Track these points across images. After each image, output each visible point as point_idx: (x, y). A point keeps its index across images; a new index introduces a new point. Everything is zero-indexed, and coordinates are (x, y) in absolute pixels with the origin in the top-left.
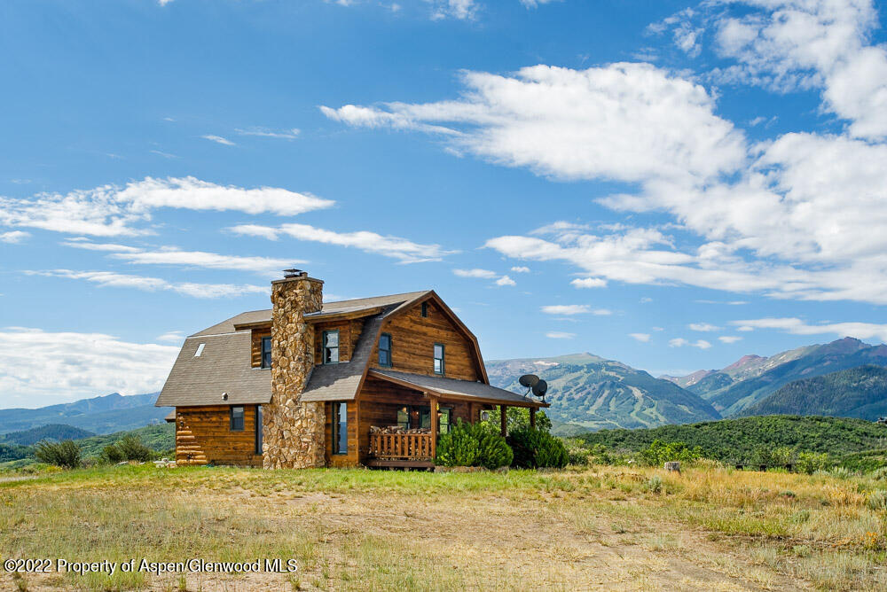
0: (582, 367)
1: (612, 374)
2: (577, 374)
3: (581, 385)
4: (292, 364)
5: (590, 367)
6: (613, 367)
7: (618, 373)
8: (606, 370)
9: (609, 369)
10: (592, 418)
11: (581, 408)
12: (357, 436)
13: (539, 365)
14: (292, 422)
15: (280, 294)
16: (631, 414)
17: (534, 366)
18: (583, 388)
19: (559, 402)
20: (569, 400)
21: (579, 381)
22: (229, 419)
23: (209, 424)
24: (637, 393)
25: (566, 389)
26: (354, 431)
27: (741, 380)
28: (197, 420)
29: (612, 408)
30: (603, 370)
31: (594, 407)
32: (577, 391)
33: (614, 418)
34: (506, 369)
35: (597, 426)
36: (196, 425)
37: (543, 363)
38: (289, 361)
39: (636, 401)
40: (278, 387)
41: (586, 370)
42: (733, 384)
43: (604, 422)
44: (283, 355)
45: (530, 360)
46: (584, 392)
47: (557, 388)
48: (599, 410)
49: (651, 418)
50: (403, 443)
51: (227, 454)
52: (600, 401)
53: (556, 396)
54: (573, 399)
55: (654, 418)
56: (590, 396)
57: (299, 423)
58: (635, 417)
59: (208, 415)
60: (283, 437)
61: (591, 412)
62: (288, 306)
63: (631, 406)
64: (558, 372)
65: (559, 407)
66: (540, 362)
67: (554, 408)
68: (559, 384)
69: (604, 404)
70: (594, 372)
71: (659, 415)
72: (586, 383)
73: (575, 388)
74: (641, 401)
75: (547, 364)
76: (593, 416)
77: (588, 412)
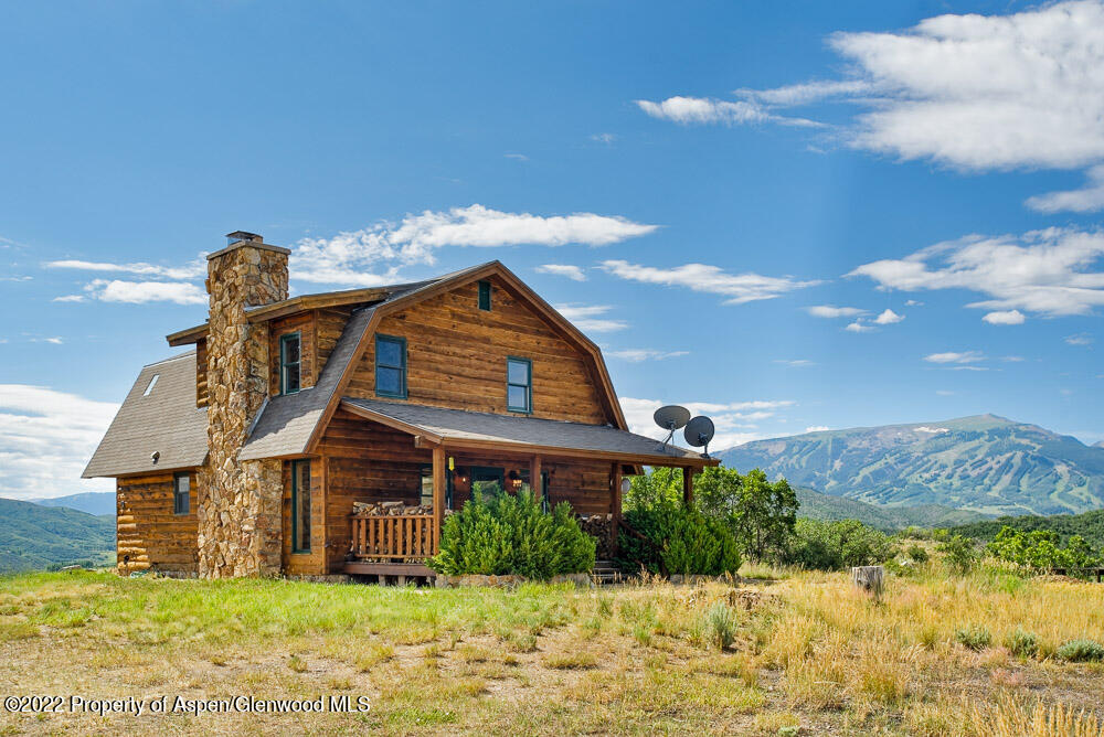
0: (982, 434)
1: (1024, 442)
2: (975, 443)
3: (980, 457)
5: (993, 433)
6: (1026, 433)
7: (1033, 440)
8: (1016, 437)
9: (1020, 435)
10: (995, 502)
11: (978, 488)
13: (922, 432)
16: (1052, 496)
17: (913, 433)
18: (983, 462)
19: (948, 482)
20: (964, 477)
21: (977, 452)
24: (1059, 466)
25: (959, 463)
29: (1024, 488)
30: (1012, 437)
31: (998, 488)
32: (974, 466)
33: (1026, 502)
34: (876, 439)
35: (1001, 513)
37: (927, 430)
39: (1058, 478)
40: (214, 436)
41: (987, 437)
43: (1012, 507)
45: (909, 427)
46: (985, 467)
47: (945, 462)
48: (1006, 490)
49: (1081, 500)
52: (1007, 479)
53: (944, 474)
54: (969, 476)
55: (1085, 500)
56: (992, 473)
58: (1056, 499)
61: (994, 493)
63: (1052, 486)
64: (948, 441)
65: (948, 488)
66: (922, 429)
67: (941, 489)
68: (948, 457)
69: (1012, 483)
70: (998, 440)
71: (1091, 496)
72: (987, 455)
73: (971, 462)
74: (1066, 478)
75: (932, 431)
76: (995, 499)
77: (989, 493)
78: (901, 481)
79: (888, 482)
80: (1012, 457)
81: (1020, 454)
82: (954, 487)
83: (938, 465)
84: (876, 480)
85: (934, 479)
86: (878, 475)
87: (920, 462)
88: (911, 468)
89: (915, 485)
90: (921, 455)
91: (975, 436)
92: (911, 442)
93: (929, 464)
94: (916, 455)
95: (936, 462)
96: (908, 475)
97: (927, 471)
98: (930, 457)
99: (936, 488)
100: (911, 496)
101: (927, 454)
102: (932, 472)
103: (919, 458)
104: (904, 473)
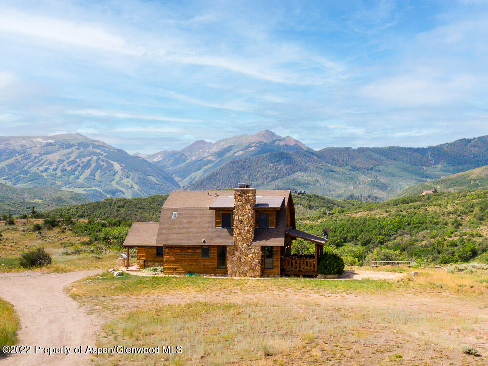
0: (73, 145)
1: (97, 151)
2: (69, 150)
3: (72, 159)
4: (246, 228)
5: (80, 145)
6: (98, 146)
7: (103, 150)
8: (93, 148)
9: (95, 147)
10: (81, 186)
11: (72, 177)
12: (279, 261)
13: (37, 142)
14: (247, 255)
15: (239, 195)
16: (112, 183)
17: (33, 142)
18: (74, 162)
19: (54, 172)
20: (63, 170)
21: (71, 156)
22: (200, 251)
23: (186, 253)
24: (117, 166)
25: (60, 161)
26: (277, 259)
27: (194, 158)
28: (178, 251)
29: (97, 178)
30: (91, 148)
31: (83, 177)
32: (70, 163)
33: (99, 186)
34: (9, 144)
35: (85, 192)
36: (177, 253)
37: (41, 140)
38: (245, 227)
39: (116, 173)
40: (238, 238)
41: (76, 147)
42: (188, 161)
43: (90, 189)
44: (241, 223)
45: (29, 138)
46: (75, 165)
47: (52, 160)
48: (87, 179)
49: (128, 186)
50: (300, 264)
51: (199, 268)
52: (88, 172)
53: (52, 168)
54: (66, 170)
55: (130, 186)
56: (79, 168)
57: (251, 255)
58: (115, 185)
59: (186, 249)
60: (240, 262)
61: (81, 180)
62: (244, 201)
63: (112, 177)
64: (53, 148)
65: (54, 176)
66: (38, 140)
67: (50, 177)
68: (54, 157)
69: (91, 175)
70: (83, 149)
71: (133, 184)
72: (77, 158)
73: (67, 161)
74: (120, 172)
75: (44, 141)
76: (82, 184)
77: (77, 180)
78: (25, 171)
79: (17, 172)
80: (91, 160)
81: (95, 158)
82: (57, 176)
83: (47, 162)
84: (10, 170)
85: (46, 170)
86: (11, 167)
87: (37, 160)
88: (32, 163)
89: (33, 174)
90: (37, 155)
91: (69, 146)
92: (31, 147)
93: (42, 162)
94: (35, 155)
95: (47, 160)
96: (30, 167)
97: (41, 165)
98: (43, 157)
99: (46, 176)
100: (31, 181)
101: (41, 155)
102: (45, 166)
103: (36, 158)
104: (27, 166)
